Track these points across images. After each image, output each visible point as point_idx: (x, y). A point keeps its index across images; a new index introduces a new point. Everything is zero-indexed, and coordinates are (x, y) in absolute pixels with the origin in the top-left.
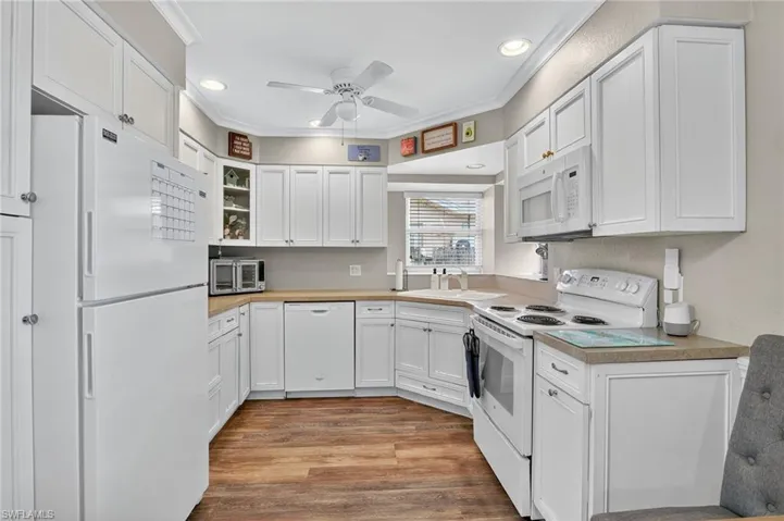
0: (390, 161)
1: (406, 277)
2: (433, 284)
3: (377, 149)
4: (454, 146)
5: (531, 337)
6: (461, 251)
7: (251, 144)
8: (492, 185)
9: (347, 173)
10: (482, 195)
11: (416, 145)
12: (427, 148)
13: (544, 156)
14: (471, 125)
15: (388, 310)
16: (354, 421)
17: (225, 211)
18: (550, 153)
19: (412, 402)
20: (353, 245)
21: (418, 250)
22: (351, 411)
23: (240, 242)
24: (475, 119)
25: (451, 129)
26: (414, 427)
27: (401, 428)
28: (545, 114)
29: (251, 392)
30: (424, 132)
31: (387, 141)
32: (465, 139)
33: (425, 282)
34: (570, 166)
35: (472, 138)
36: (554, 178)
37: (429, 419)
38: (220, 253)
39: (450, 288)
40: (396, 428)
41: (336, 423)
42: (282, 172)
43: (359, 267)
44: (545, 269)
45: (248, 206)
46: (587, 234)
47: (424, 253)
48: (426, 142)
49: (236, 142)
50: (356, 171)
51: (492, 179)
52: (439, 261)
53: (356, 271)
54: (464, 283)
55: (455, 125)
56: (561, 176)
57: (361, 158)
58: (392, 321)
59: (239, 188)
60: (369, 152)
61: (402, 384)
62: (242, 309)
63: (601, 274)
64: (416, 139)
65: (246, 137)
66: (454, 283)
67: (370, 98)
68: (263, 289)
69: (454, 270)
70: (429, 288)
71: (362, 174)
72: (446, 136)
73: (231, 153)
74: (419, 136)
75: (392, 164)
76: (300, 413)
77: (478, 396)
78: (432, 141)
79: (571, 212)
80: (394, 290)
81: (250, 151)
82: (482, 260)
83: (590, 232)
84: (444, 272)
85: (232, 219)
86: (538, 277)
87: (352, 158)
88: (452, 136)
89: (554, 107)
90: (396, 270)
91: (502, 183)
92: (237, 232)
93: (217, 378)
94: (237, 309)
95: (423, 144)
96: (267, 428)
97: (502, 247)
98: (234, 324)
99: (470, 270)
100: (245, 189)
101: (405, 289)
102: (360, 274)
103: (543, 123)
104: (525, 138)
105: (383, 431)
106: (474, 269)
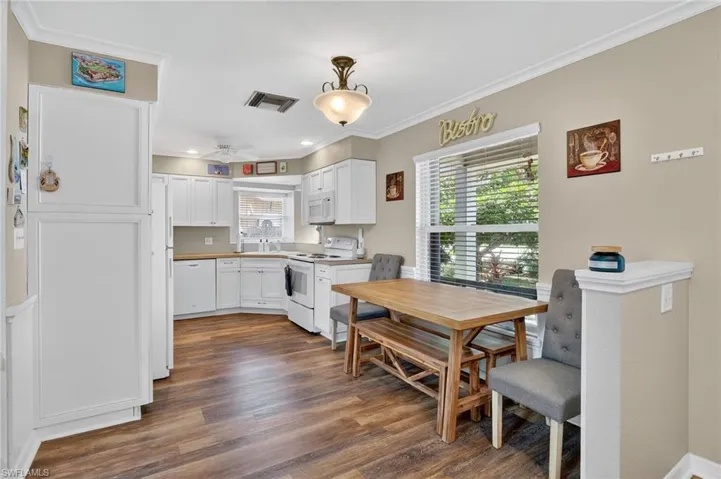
0: (234, 175)
1: (243, 245)
2: (260, 247)
3: (227, 168)
4: (275, 173)
5: (314, 262)
8: (293, 190)
9: (207, 181)
11: (252, 169)
12: (259, 172)
13: (318, 189)
14: (285, 164)
15: (236, 263)
18: (320, 189)
20: (211, 225)
24: (287, 161)
25: (273, 164)
28: (319, 171)
30: (257, 163)
31: (233, 164)
32: (281, 171)
33: (255, 247)
34: (328, 196)
35: (285, 171)
36: (322, 200)
39: (271, 249)
42: (163, 178)
43: (211, 239)
44: (321, 238)
46: (333, 223)
48: (259, 169)
50: (214, 181)
51: (294, 188)
53: (209, 241)
54: (279, 247)
55: (275, 162)
56: (324, 199)
57: (216, 172)
58: (239, 269)
60: (221, 170)
61: (244, 305)
63: (341, 239)
64: (252, 166)
70: (258, 249)
71: (217, 182)
72: (271, 168)
74: (254, 164)
75: (236, 177)
77: (291, 295)
78: (262, 169)
79: (327, 214)
80: (235, 252)
84: (266, 242)
86: (317, 242)
87: (210, 173)
88: (273, 168)
89: (323, 170)
91: (299, 190)
95: (257, 169)
97: (299, 228)
99: (281, 240)
101: (243, 251)
102: (212, 243)
103: (318, 175)
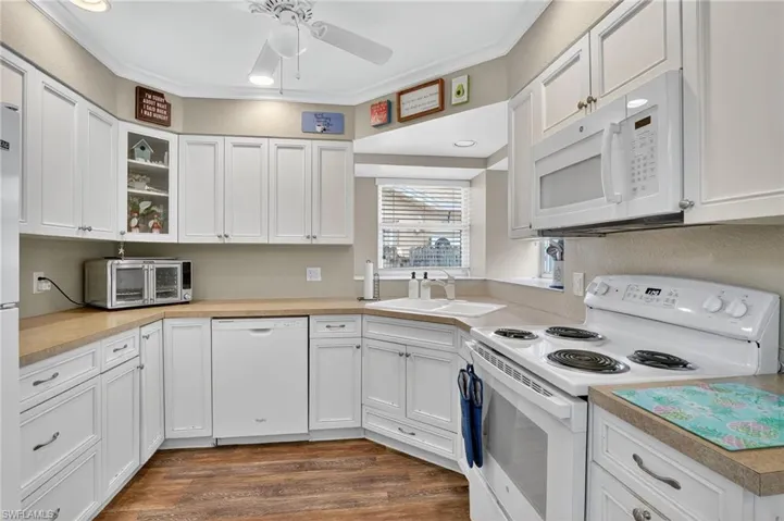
0: (357, 135)
1: (377, 282)
2: (411, 292)
3: (340, 117)
4: (439, 111)
5: (585, 398)
6: (442, 251)
7: (169, 106)
8: (483, 170)
9: (301, 148)
10: (471, 182)
11: (389, 112)
12: (404, 114)
13: (581, 106)
14: (463, 80)
15: (353, 326)
16: (303, 486)
17: (130, 195)
18: (590, 100)
19: (384, 447)
20: (308, 242)
21: (394, 249)
22: (301, 467)
23: (155, 237)
24: (470, 74)
25: (436, 88)
26: (385, 494)
27: (368, 495)
28: (583, 44)
29: (166, 440)
30: (401, 93)
31: (353, 108)
32: (455, 100)
33: (401, 289)
34: (635, 112)
35: (465, 98)
36: (606, 134)
37: (406, 478)
38: (121, 251)
39: (433, 296)
40: (359, 496)
41: (277, 490)
42: (214, 145)
43: (319, 269)
44: (558, 274)
45: (166, 190)
46: (670, 220)
47: (400, 252)
48: (403, 108)
49: (147, 102)
50: (312, 146)
51: (484, 162)
52: (417, 263)
53: (315, 275)
54: (450, 290)
55: (440, 82)
56: (617, 129)
57: (319, 129)
58: (358, 342)
59: (154, 164)
60: (329, 122)
61: (371, 425)
62: (145, 331)
64: (389, 104)
65: (161, 95)
66: (438, 291)
67: (321, 24)
68: (189, 298)
69: (437, 274)
70: (407, 296)
71: (321, 149)
72: (430, 98)
73: (140, 116)
74: (394, 99)
75: (360, 138)
76: (229, 473)
77: (479, 465)
78: (410, 105)
79: (638, 185)
80: (362, 299)
81: (169, 114)
82: (471, 261)
83: (680, 216)
84: (426, 277)
85: (144, 206)
87: (307, 130)
88: (436, 98)
89: (599, 29)
90: (364, 273)
92: (151, 223)
93: (90, 438)
94: (136, 330)
95: (399, 110)
96: (175, 502)
98: (132, 351)
99: (457, 273)
100: (163, 166)
101: (376, 298)
102: (319, 279)
103: (577, 59)
104: (543, 88)
105: (343, 503)
106: (460, 272)
